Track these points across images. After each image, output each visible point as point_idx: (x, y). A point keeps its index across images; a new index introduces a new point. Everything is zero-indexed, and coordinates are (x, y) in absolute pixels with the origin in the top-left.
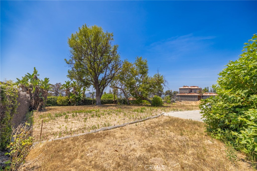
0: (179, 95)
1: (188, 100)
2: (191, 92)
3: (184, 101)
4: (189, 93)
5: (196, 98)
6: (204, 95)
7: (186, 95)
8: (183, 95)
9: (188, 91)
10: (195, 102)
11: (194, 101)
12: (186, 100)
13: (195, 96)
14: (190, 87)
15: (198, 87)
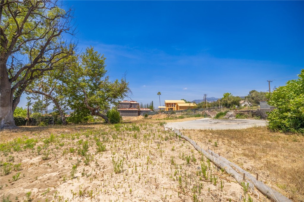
0: (120, 110)
1: (129, 116)
2: (131, 107)
3: (124, 117)
4: (130, 108)
5: (136, 113)
6: (141, 110)
7: (127, 109)
8: (124, 110)
9: (128, 106)
10: (137, 117)
11: (135, 116)
12: (127, 116)
13: (135, 111)
14: (129, 102)
15: (136, 102)
